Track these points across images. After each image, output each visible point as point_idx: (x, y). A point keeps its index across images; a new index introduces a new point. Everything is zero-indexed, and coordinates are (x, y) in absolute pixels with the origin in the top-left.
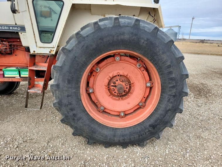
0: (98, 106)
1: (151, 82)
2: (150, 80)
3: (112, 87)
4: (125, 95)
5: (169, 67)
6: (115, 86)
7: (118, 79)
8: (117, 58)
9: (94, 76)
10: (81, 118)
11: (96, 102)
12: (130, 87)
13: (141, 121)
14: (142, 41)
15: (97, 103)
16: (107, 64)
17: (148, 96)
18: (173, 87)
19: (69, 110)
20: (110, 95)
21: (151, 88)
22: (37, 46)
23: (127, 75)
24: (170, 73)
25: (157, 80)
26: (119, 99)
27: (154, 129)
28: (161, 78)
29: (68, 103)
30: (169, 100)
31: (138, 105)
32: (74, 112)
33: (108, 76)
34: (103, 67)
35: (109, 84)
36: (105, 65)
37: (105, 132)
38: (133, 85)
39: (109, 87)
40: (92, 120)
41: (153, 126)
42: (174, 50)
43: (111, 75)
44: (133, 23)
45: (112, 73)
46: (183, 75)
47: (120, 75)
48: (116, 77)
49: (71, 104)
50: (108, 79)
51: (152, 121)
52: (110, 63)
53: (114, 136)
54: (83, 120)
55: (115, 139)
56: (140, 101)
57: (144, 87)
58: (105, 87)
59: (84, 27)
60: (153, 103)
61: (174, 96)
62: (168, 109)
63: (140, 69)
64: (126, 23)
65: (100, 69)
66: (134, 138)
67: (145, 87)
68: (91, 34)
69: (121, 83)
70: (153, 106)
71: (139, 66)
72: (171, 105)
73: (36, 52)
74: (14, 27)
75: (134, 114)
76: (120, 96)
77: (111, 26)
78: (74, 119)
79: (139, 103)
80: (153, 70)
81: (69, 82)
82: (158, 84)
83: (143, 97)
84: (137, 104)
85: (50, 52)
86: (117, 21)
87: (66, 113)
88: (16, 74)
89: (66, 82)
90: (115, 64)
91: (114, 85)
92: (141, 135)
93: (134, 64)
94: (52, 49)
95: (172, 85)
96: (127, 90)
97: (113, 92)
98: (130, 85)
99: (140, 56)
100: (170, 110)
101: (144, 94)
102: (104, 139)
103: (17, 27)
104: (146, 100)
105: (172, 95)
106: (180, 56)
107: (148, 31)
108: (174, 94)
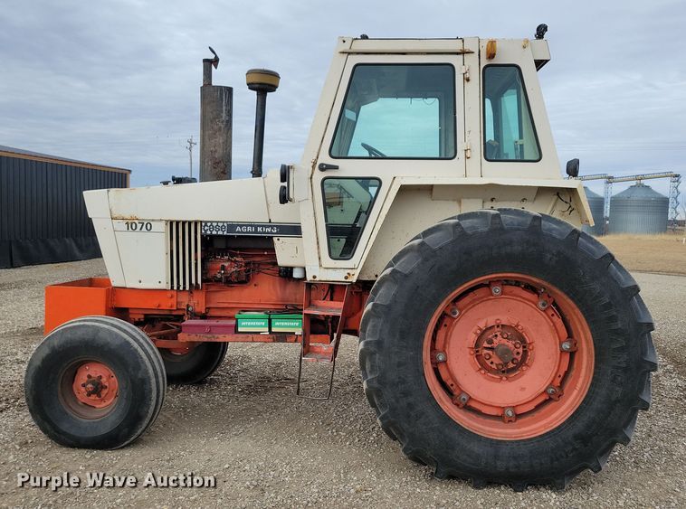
0: (455, 393)
1: (571, 342)
2: (570, 336)
3: (486, 351)
4: (513, 370)
5: (608, 306)
6: (492, 349)
7: (498, 334)
8: (497, 290)
9: (445, 325)
10: (423, 413)
11: (449, 382)
12: (525, 352)
13: (554, 427)
14: (549, 256)
15: (452, 385)
16: (474, 300)
17: (567, 373)
18: (622, 349)
19: (398, 395)
20: (480, 369)
21: (572, 354)
22: (321, 266)
23: (517, 326)
24: (613, 319)
25: (585, 334)
26: (501, 379)
27: (586, 446)
28: (591, 331)
29: (397, 380)
30: (615, 378)
31: (545, 391)
32: (411, 399)
33: (476, 328)
34: (465, 307)
35: (477, 345)
36: (470, 303)
37: (476, 448)
38: (531, 347)
39: (477, 351)
40: (447, 420)
41: (583, 438)
42: (616, 274)
43: (482, 326)
44: (529, 223)
45: (485, 320)
46: (642, 324)
47: (502, 325)
48: (492, 330)
49: (403, 382)
50: (476, 333)
51: (580, 426)
52: (481, 300)
53: (496, 457)
54: (427, 417)
55: (499, 463)
56: (548, 384)
57: (557, 351)
58: (468, 350)
59: (429, 230)
60: (579, 385)
61: (625, 370)
62: (613, 399)
63: (544, 311)
64: (516, 223)
65: (461, 310)
66: (541, 464)
67: (559, 352)
68: (447, 245)
69: (505, 341)
70: (579, 392)
71: (544, 305)
72: (619, 390)
73: (317, 279)
74: (266, 227)
75: (536, 414)
76: (503, 372)
77: (486, 229)
78: (409, 416)
79: (547, 388)
80: (574, 313)
81: (403, 335)
82: (587, 342)
83: (556, 374)
84: (542, 390)
85: (346, 278)
86: (497, 221)
87: (393, 400)
88: (261, 326)
89: (398, 336)
90: (490, 302)
91: (490, 346)
92: (557, 459)
93: (533, 303)
94: (351, 272)
95: (619, 345)
96: (519, 357)
97: (488, 362)
98: (524, 347)
99: (545, 284)
100: (619, 401)
101: (556, 368)
102: (474, 465)
103: (272, 227)
104: (563, 382)
105: (620, 368)
106: (631, 284)
107: (558, 237)
108: (625, 365)
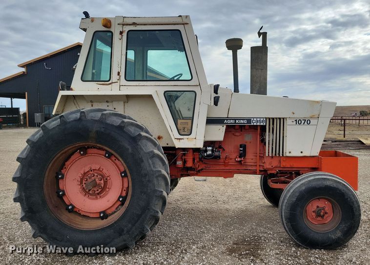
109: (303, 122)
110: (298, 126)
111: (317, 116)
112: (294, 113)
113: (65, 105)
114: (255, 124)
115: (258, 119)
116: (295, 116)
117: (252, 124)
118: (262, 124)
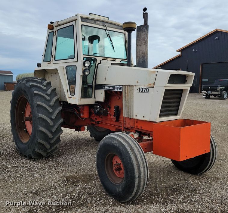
109: (144, 89)
110: (140, 93)
111: (152, 85)
112: (138, 82)
113: (45, 76)
114: (117, 90)
115: (119, 86)
116: (139, 84)
117: (115, 90)
118: (120, 90)
